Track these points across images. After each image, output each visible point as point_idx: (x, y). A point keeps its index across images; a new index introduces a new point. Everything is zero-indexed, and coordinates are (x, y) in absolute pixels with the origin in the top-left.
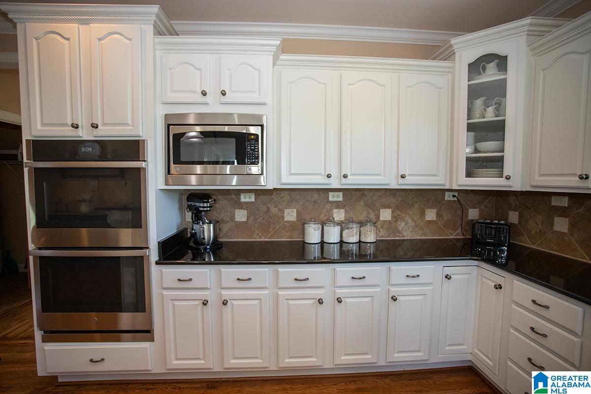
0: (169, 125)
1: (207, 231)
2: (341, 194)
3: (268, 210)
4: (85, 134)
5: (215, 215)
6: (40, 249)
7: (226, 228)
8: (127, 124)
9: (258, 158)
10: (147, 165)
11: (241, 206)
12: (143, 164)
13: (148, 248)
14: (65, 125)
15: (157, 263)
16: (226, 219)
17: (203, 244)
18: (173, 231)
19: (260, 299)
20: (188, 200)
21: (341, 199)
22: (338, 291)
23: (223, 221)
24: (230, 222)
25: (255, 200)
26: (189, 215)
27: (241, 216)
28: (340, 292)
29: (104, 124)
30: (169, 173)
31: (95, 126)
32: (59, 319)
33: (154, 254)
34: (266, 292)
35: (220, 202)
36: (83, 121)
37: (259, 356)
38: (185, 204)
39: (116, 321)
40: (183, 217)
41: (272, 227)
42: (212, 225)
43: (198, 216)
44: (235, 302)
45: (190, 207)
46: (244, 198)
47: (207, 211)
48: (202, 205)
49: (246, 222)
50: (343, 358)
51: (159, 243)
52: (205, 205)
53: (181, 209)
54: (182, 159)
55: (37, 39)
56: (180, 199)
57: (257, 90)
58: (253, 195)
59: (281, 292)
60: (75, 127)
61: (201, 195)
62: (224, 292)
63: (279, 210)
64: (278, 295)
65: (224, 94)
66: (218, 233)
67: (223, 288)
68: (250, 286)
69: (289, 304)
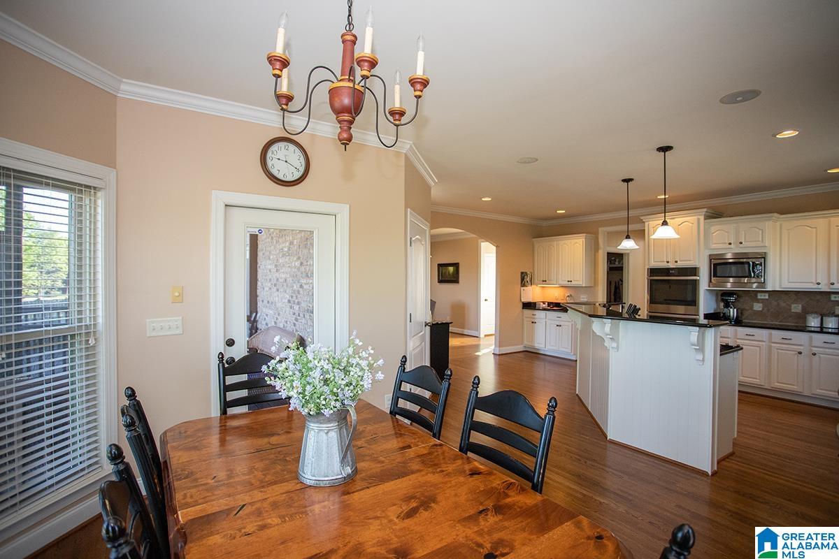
0: (711, 259)
1: (733, 312)
3: (778, 304)
4: (671, 265)
5: (739, 305)
6: (650, 312)
7: (746, 314)
8: (691, 260)
9: (761, 274)
10: (700, 278)
11: (758, 301)
12: (698, 278)
13: (699, 315)
14: (664, 262)
16: (747, 308)
17: (729, 318)
18: (712, 312)
19: (760, 347)
20: (722, 296)
22: (813, 348)
23: (745, 309)
24: (750, 310)
25: (769, 297)
26: (722, 304)
27: (758, 307)
28: (815, 350)
29: (681, 261)
30: (711, 281)
34: (764, 343)
35: (743, 298)
36: (672, 261)
37: (758, 377)
38: (720, 298)
40: (718, 306)
41: (781, 315)
42: (736, 310)
43: (727, 305)
45: (723, 300)
46: (760, 296)
47: (732, 302)
48: (729, 298)
49: (761, 311)
50: (818, 391)
51: (705, 314)
52: (731, 299)
53: (717, 300)
54: (718, 275)
55: (653, 228)
56: (717, 295)
57: (760, 240)
58: (767, 295)
59: (773, 345)
60: (668, 262)
61: (730, 293)
62: (738, 341)
63: (788, 305)
64: (771, 346)
65: (741, 243)
66: (740, 315)
67: (738, 339)
68: (754, 339)
69: (778, 352)
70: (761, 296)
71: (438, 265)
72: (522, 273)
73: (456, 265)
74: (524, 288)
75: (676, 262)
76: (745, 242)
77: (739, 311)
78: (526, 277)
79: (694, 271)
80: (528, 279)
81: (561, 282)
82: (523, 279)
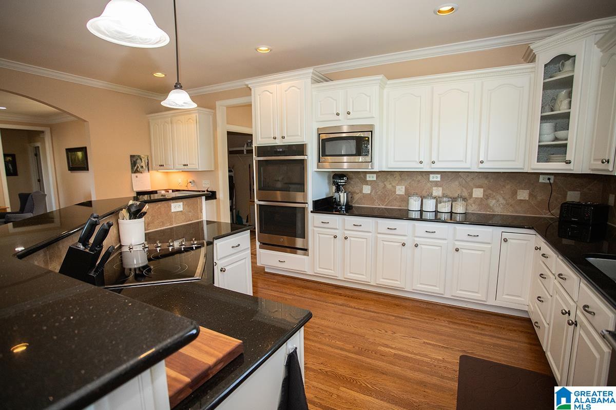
0: (319, 134)
1: (343, 197)
2: (439, 176)
3: (385, 186)
4: (279, 142)
5: (350, 188)
6: (259, 201)
7: (357, 197)
8: (298, 135)
9: (369, 152)
10: (308, 158)
11: (367, 183)
12: (306, 157)
13: (307, 203)
14: (271, 138)
15: (312, 212)
16: (357, 191)
17: (340, 205)
18: (324, 197)
19: (366, 239)
20: (333, 178)
21: (439, 179)
22: (416, 239)
23: (355, 192)
24: (360, 194)
25: (377, 178)
26: (334, 188)
27: (367, 189)
28: (417, 240)
29: (287, 136)
30: (319, 162)
31: (283, 138)
32: (267, 237)
33: (310, 207)
34: (370, 234)
35: (354, 180)
36: (278, 136)
37: (365, 274)
38: (332, 180)
39: (294, 243)
40: (330, 189)
41: (387, 198)
42: (345, 194)
44: (352, 239)
45: (334, 183)
47: (343, 185)
48: (340, 181)
49: (370, 194)
50: (418, 285)
51: (313, 201)
52: (342, 181)
53: (329, 183)
54: (327, 154)
55: (259, 95)
56: (329, 177)
57: (368, 109)
59: (379, 236)
60: (275, 138)
61: (341, 175)
62: (346, 232)
63: (392, 186)
64: (377, 237)
65: (349, 113)
66: (349, 199)
67: (346, 230)
68: (361, 230)
69: (383, 244)
70: (370, 177)
71: (67, 149)
72: (132, 157)
73: (84, 150)
74: (137, 174)
76: (353, 111)
77: (350, 196)
78: (139, 161)
79: (300, 149)
80: (143, 164)
81: (178, 166)
82: (134, 164)
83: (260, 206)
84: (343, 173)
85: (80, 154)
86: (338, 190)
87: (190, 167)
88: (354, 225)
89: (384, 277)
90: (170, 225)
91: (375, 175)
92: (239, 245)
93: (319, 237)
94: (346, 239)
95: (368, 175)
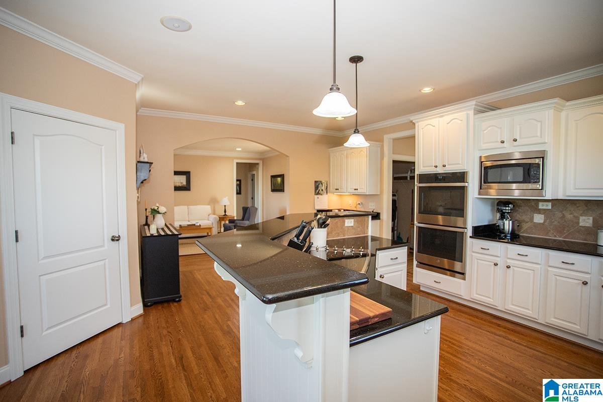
0: (482, 162)
1: (508, 225)
3: (564, 216)
4: (440, 170)
5: (518, 216)
6: (419, 223)
7: (525, 226)
8: (459, 164)
9: (539, 179)
10: (468, 184)
11: (539, 211)
12: (466, 184)
13: (466, 228)
14: (432, 166)
15: (470, 237)
16: (527, 220)
17: (504, 233)
18: (486, 223)
19: (533, 270)
20: (498, 205)
23: (524, 221)
24: (529, 223)
25: (552, 207)
26: (498, 215)
27: (539, 219)
29: (449, 165)
30: (481, 189)
32: (426, 258)
33: (469, 232)
34: (539, 266)
35: (523, 208)
36: (440, 165)
37: (530, 308)
38: (496, 207)
39: (453, 265)
40: (494, 216)
41: (566, 229)
42: (511, 222)
44: (515, 269)
45: (499, 210)
47: (508, 212)
48: (504, 208)
49: (543, 224)
51: (473, 227)
52: (507, 208)
53: (492, 210)
54: (489, 181)
55: (422, 129)
56: (492, 205)
57: (539, 134)
58: (550, 204)
59: (550, 269)
60: (436, 167)
61: (506, 203)
62: (508, 261)
63: (575, 217)
64: (548, 270)
65: (515, 140)
66: (516, 228)
67: (508, 258)
68: (527, 260)
69: (556, 279)
70: (543, 205)
71: (271, 176)
72: (316, 182)
73: (282, 176)
74: (318, 196)
75: (444, 166)
76: (520, 138)
77: (516, 224)
78: (320, 185)
79: (461, 177)
80: (323, 188)
81: (350, 190)
82: (317, 188)
83: (419, 228)
84: (510, 201)
85: (279, 179)
86: (503, 217)
87: (360, 191)
88: (518, 254)
89: (556, 317)
90: (343, 236)
91: (550, 203)
92: (397, 258)
93: (478, 262)
94: (508, 268)
95: (540, 204)
